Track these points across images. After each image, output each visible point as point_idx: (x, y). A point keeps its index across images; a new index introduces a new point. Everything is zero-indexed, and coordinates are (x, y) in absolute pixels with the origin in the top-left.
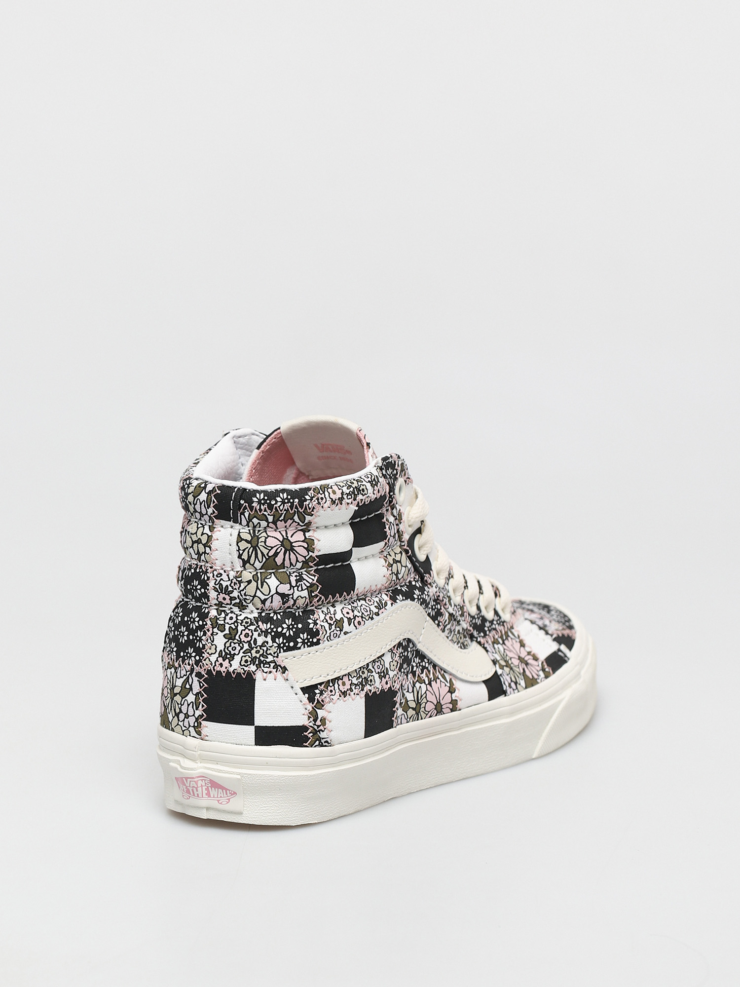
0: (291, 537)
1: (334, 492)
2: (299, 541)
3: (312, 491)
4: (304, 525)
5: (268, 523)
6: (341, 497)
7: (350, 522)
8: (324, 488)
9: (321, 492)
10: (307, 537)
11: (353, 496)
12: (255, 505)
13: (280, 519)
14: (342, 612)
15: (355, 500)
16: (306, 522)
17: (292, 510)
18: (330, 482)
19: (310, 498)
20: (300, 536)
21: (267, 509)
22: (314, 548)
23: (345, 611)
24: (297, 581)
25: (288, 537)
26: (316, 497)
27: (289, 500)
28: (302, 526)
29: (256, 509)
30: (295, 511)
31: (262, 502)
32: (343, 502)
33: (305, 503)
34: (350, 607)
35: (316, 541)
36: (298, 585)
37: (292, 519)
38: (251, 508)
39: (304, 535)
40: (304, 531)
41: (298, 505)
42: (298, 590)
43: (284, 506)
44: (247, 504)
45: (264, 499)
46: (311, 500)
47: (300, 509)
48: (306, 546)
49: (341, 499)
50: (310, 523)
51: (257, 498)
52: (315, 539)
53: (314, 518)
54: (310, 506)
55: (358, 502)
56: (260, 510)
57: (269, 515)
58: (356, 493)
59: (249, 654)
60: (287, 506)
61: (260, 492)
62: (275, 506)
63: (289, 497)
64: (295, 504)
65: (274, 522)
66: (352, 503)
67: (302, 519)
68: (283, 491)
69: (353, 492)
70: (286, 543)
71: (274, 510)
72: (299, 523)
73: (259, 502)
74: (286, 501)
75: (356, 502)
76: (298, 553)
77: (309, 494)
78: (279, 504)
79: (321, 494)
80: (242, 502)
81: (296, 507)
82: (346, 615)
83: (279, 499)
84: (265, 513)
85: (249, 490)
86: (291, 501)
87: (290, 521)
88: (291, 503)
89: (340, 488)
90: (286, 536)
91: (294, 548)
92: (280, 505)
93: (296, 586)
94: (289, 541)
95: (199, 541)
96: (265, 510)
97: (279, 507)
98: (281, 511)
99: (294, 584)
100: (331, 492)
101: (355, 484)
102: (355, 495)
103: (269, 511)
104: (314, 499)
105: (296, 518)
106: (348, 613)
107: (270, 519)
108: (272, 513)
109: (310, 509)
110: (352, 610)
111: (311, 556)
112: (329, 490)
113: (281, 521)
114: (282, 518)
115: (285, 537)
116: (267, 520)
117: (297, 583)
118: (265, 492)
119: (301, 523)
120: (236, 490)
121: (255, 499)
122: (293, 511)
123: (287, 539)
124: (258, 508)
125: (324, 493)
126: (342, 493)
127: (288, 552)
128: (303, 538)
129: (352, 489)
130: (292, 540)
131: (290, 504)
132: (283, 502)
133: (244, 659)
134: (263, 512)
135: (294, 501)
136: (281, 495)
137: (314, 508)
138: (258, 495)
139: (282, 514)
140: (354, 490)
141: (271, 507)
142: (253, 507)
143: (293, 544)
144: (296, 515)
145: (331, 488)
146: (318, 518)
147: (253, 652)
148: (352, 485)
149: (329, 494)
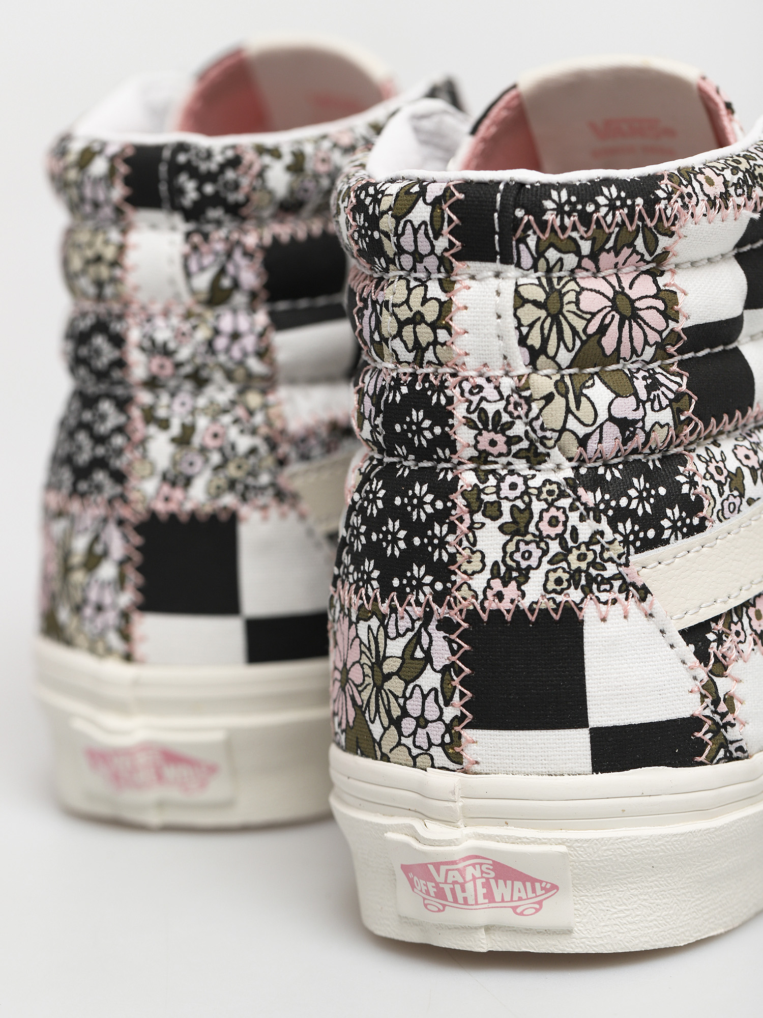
0: (631, 288)
1: (711, 182)
2: (646, 297)
3: (666, 181)
4: (652, 261)
5: (581, 257)
6: (724, 191)
7: (736, 251)
8: (687, 172)
9: (685, 183)
10: (662, 288)
11: (745, 189)
12: (549, 217)
13: (607, 247)
14: (735, 455)
15: (750, 198)
16: (659, 251)
17: (631, 225)
18: (695, 161)
19: (665, 195)
20: (645, 286)
21: (578, 224)
22: (677, 312)
23: (741, 452)
24: (649, 388)
25: (623, 288)
26: (678, 193)
27: (623, 201)
28: (648, 263)
29: (552, 226)
30: (638, 226)
31: (567, 208)
32: (730, 204)
33: (657, 207)
34: (746, 443)
35: (680, 296)
36: (652, 397)
37: (631, 245)
38: (543, 225)
39: (655, 282)
40: (654, 274)
41: (643, 212)
42: (653, 409)
43: (614, 215)
44: (531, 218)
45: (568, 202)
46: (669, 198)
47: (648, 221)
48: (661, 306)
49: (725, 196)
50: (666, 253)
51: (554, 201)
52: (678, 291)
53: (676, 242)
54: (669, 212)
55: (756, 203)
56: (563, 228)
57: (582, 238)
58: (750, 183)
59: (564, 564)
60: (621, 214)
61: (559, 187)
62: (595, 216)
63: (623, 194)
64: (637, 209)
65: (594, 256)
66: (745, 205)
67: (651, 245)
68: (607, 182)
69: (745, 181)
70: (622, 303)
71: (593, 226)
72: (643, 255)
73: (560, 210)
74: (618, 203)
75: (751, 204)
76: (647, 324)
77: (663, 186)
78: (604, 210)
79: (686, 186)
80: (519, 213)
81: (641, 218)
82: (745, 462)
83: (601, 200)
84: (575, 235)
85: (532, 185)
86: (629, 202)
87: (626, 252)
88: (628, 207)
89: (718, 172)
90: (620, 287)
91: (641, 313)
92: (607, 214)
93: (648, 399)
94: (628, 297)
95: (417, 319)
96: (574, 228)
97: (604, 217)
98: (609, 226)
99: (643, 395)
100: (703, 181)
101: (744, 165)
102: (748, 186)
103: (582, 229)
104: (675, 197)
105: (639, 243)
106: (747, 457)
107: (586, 247)
108: (590, 233)
109: (668, 219)
110: (753, 449)
111: (672, 330)
112: (700, 177)
113: (608, 251)
114: (610, 244)
115: (617, 288)
116: (578, 252)
117: (649, 394)
118: (571, 188)
119: (647, 257)
120: (501, 187)
121: (549, 204)
122: (634, 227)
123: (623, 293)
124: (558, 222)
125: (690, 183)
126: (726, 183)
127: (627, 322)
128: (653, 291)
129: (740, 175)
130: (633, 294)
131: (626, 211)
132: (612, 207)
133: (553, 577)
134: (569, 233)
135: (634, 202)
136: (605, 190)
137: (676, 218)
138: (554, 194)
139: (611, 234)
140: (745, 176)
141: (585, 219)
142: (546, 222)
143: (638, 304)
144: (641, 235)
145: (702, 173)
146: (683, 241)
147: (572, 558)
148: (739, 166)
149: (701, 185)
